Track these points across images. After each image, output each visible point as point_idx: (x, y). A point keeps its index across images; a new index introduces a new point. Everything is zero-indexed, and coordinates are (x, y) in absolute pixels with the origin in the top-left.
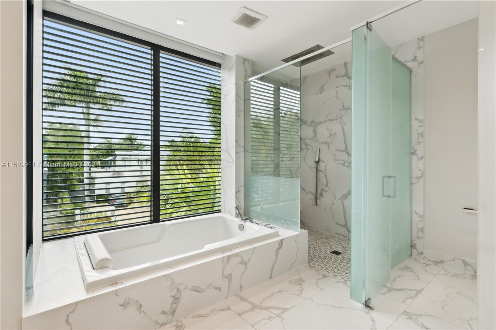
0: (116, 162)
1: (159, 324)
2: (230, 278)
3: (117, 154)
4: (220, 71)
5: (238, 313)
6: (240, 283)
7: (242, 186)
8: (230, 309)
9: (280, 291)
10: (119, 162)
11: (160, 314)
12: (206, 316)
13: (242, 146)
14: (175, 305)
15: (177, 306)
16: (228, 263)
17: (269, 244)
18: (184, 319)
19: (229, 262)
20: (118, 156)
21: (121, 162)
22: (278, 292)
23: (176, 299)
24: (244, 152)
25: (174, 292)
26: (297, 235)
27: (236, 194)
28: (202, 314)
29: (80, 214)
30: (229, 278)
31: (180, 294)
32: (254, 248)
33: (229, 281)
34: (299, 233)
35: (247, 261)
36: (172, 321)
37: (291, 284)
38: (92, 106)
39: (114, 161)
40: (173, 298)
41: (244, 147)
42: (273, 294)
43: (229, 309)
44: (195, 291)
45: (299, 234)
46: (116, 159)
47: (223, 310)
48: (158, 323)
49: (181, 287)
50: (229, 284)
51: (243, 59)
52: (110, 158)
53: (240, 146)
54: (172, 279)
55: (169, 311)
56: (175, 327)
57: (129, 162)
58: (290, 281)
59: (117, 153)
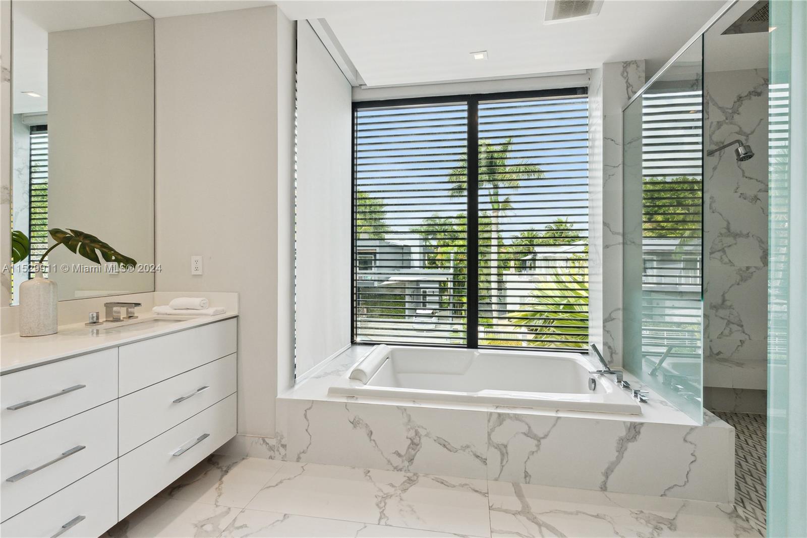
0: (537, 262)
1: (393, 466)
2: (505, 451)
3: (537, 251)
4: (588, 100)
5: (490, 505)
6: (525, 469)
7: (619, 309)
8: (487, 495)
9: (598, 515)
10: (539, 261)
11: (393, 453)
12: (448, 486)
13: (618, 234)
14: (413, 452)
15: (416, 454)
16: (499, 426)
17: (597, 421)
18: (424, 476)
19: (501, 424)
20: (538, 254)
21: (542, 261)
22: (593, 516)
23: (414, 444)
24: (624, 244)
25: (412, 434)
26: (692, 429)
27: (603, 323)
28: (447, 482)
29: (484, 332)
30: (503, 450)
31: (420, 439)
32: (559, 418)
33: (502, 455)
34: (700, 425)
35: (542, 436)
36: (409, 470)
37: (637, 518)
38: (501, 184)
39: (534, 260)
40: (409, 442)
41: (624, 235)
42: (577, 513)
43: (485, 494)
44: (441, 445)
45: (696, 427)
46: (537, 258)
47: (476, 491)
48: (391, 464)
49: (422, 432)
50: (502, 460)
51: (623, 64)
52: (529, 257)
53: (614, 233)
54: (409, 416)
55: (405, 455)
56: (407, 478)
57: (553, 261)
58: (642, 512)
59: (537, 249)
